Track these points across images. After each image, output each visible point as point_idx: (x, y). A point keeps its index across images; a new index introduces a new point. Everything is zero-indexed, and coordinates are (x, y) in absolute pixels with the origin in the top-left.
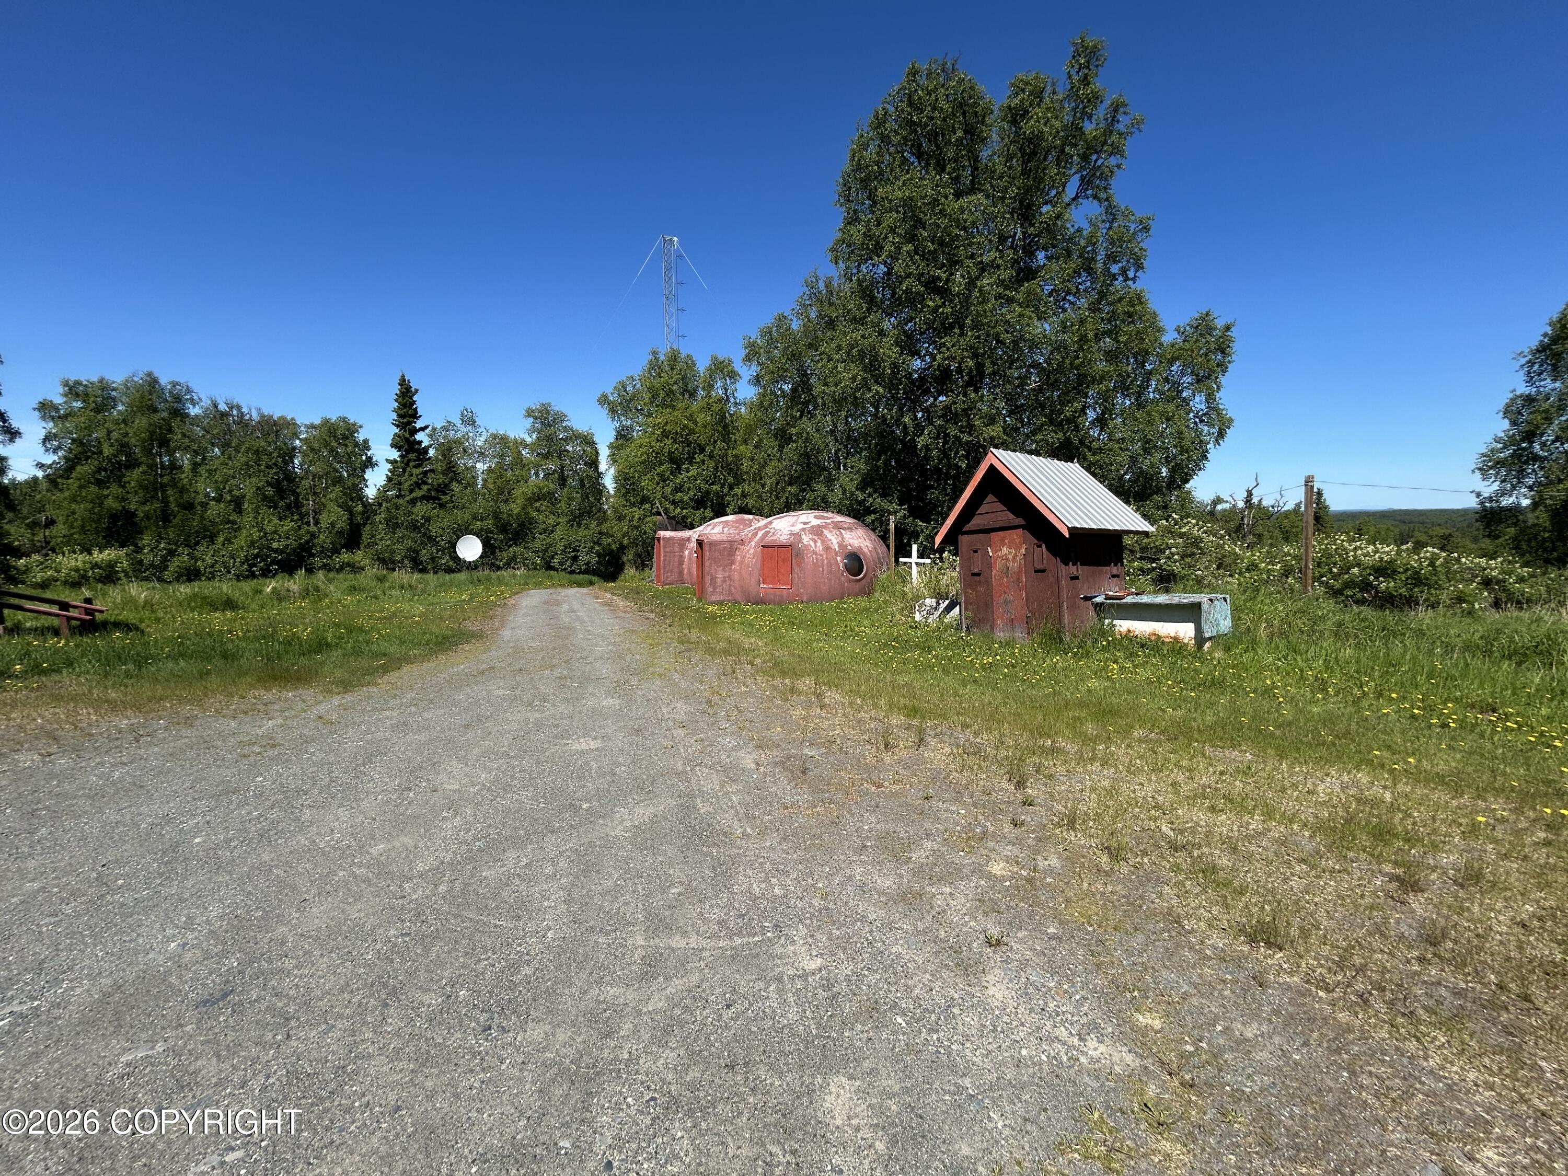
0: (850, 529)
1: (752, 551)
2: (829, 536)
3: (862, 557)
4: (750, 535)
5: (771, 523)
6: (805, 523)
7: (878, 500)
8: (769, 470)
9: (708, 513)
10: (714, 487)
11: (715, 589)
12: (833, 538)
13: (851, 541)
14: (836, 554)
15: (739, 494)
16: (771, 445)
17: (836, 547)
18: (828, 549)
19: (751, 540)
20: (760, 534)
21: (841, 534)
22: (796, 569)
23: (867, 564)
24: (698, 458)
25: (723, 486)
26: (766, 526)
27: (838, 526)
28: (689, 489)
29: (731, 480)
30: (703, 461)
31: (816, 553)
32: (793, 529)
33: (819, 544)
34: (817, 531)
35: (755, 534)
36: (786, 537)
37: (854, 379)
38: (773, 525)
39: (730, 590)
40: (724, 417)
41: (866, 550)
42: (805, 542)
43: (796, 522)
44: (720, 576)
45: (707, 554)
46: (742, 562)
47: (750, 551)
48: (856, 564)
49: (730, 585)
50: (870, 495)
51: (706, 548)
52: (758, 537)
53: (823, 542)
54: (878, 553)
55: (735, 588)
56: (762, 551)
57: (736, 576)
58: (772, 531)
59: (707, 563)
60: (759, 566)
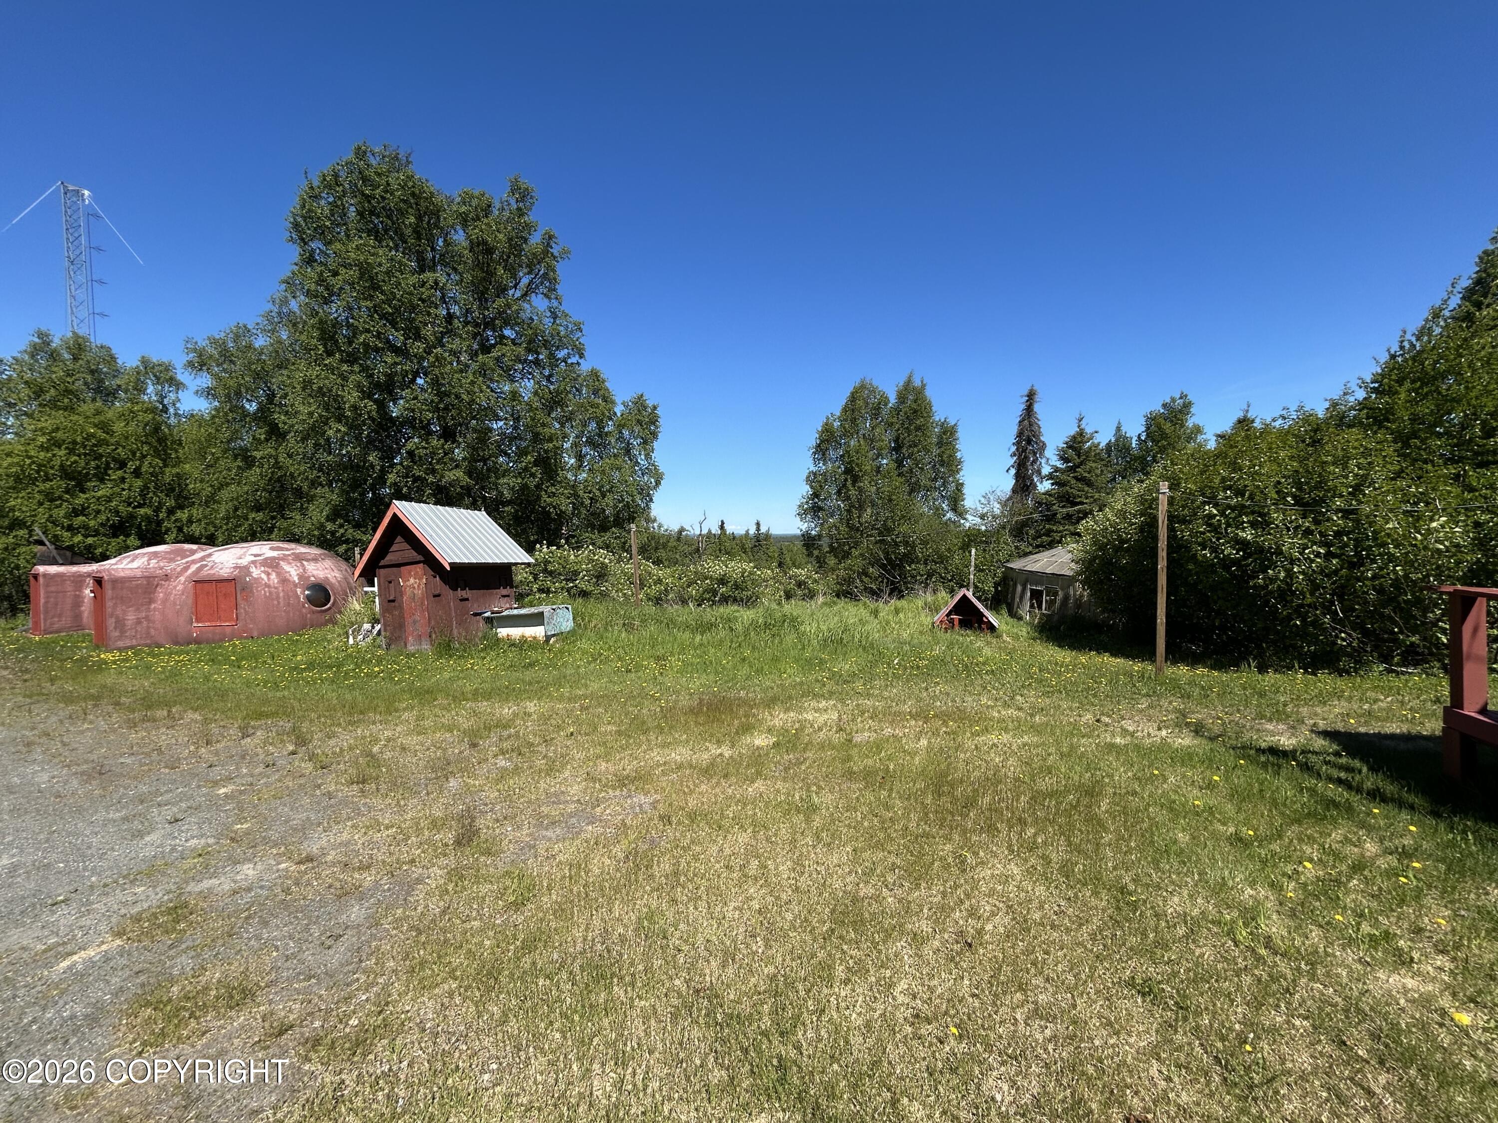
0: (315, 560)
1: (180, 587)
2: (286, 567)
3: (328, 588)
4: (179, 569)
5: (210, 555)
6: (256, 556)
7: (351, 531)
8: (225, 494)
9: (133, 540)
10: (142, 511)
11: (123, 632)
12: (293, 571)
13: (315, 572)
14: (296, 586)
15: (184, 520)
16: (229, 466)
17: (296, 579)
18: (284, 581)
19: (180, 574)
20: (194, 568)
21: (303, 565)
22: (242, 604)
23: (334, 594)
24: (115, 475)
25: (157, 510)
26: (202, 559)
27: (299, 558)
28: (98, 512)
29: (170, 503)
30: (123, 480)
31: (268, 586)
32: (240, 561)
33: (273, 576)
34: (271, 564)
35: (186, 568)
36: (228, 571)
37: (311, 414)
38: (213, 558)
39: (148, 633)
40: (157, 429)
41: (333, 581)
42: (254, 575)
43: (244, 554)
44: (131, 617)
45: (109, 592)
46: (165, 601)
47: (180, 585)
48: (322, 595)
49: (148, 628)
50: (341, 526)
51: (107, 587)
52: (190, 571)
53: (278, 574)
54: (348, 583)
55: (155, 629)
56: (195, 588)
57: (157, 616)
58: (210, 564)
59: (109, 604)
60: (190, 601)
